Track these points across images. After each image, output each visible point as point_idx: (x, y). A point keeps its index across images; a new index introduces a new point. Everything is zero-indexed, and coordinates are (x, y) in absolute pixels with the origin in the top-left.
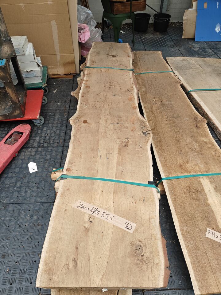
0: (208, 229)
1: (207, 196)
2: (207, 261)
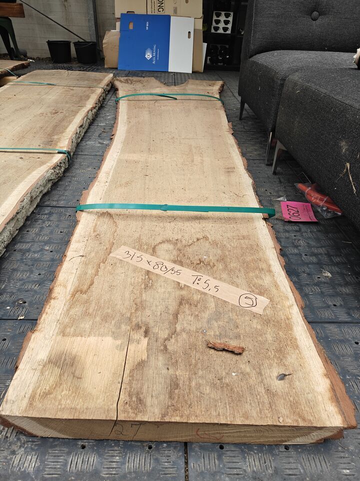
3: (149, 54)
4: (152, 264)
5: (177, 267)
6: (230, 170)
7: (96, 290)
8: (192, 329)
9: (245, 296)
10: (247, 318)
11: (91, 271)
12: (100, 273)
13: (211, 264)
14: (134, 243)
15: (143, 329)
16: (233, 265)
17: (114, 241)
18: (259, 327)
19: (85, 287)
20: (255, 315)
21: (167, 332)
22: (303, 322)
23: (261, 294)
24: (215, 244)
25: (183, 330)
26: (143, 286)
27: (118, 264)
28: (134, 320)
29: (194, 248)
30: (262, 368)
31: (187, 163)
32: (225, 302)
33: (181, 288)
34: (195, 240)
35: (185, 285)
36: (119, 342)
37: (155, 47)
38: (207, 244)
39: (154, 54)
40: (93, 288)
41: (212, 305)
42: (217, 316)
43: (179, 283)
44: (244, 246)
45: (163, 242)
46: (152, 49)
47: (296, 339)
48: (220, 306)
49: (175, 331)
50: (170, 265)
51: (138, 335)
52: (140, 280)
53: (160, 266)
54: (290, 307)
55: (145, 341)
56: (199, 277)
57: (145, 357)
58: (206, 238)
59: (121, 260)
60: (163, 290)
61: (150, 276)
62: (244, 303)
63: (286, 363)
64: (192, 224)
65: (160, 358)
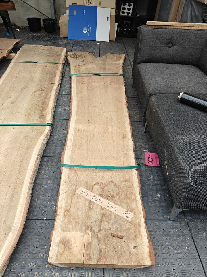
3: (85, 30)
4: (92, 197)
5: (101, 198)
6: (124, 136)
7: (72, 210)
8: (106, 228)
9: (125, 212)
10: (125, 223)
11: (69, 201)
12: (73, 202)
13: (114, 196)
14: (85, 185)
15: (90, 228)
16: (122, 197)
17: (77, 184)
18: (129, 227)
19: (68, 209)
20: (128, 221)
21: (98, 229)
22: (144, 224)
23: (131, 211)
24: (116, 185)
25: (103, 229)
26: (89, 208)
27: (79, 197)
28: (86, 224)
29: (108, 187)
30: (129, 244)
31: (106, 132)
32: (118, 215)
33: (103, 209)
34: (108, 183)
35: (104, 208)
36: (82, 234)
37: (88, 26)
38: (113, 185)
39: (88, 30)
40: (71, 210)
41: (113, 217)
42: (115, 222)
43: (102, 206)
44: (127, 186)
45: (96, 184)
46: (87, 27)
47: (141, 232)
48: (116, 217)
49: (101, 229)
50: (99, 197)
51: (88, 231)
52: (88, 205)
53: (95, 197)
54: (141, 217)
55: (91, 233)
56: (109, 203)
57: (91, 240)
58: (112, 181)
59: (80, 195)
60: (96, 210)
61: (91, 203)
62: (125, 215)
63: (137, 242)
64: (107, 173)
65: (96, 240)
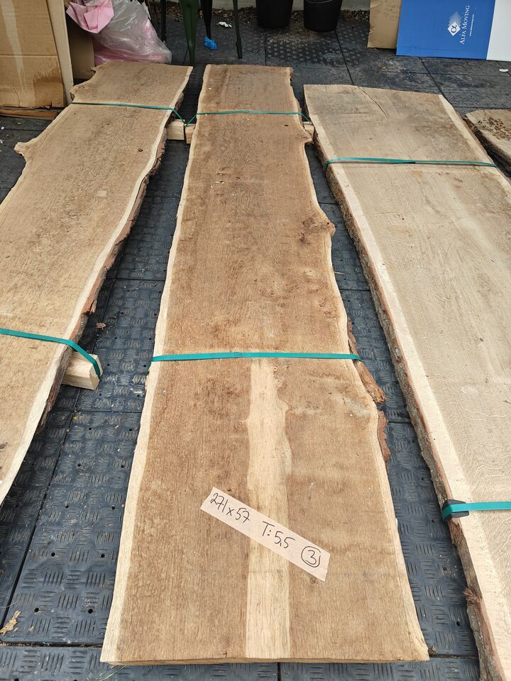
0: (215, 490)
1: (252, 406)
2: (176, 572)
3: (454, 24)
37: (467, 10)
39: (465, 24)
46: (462, 15)
